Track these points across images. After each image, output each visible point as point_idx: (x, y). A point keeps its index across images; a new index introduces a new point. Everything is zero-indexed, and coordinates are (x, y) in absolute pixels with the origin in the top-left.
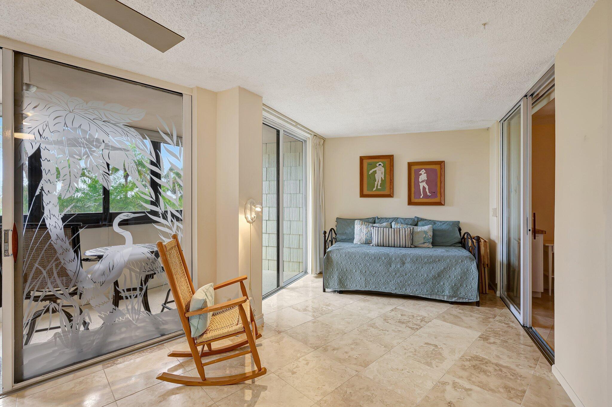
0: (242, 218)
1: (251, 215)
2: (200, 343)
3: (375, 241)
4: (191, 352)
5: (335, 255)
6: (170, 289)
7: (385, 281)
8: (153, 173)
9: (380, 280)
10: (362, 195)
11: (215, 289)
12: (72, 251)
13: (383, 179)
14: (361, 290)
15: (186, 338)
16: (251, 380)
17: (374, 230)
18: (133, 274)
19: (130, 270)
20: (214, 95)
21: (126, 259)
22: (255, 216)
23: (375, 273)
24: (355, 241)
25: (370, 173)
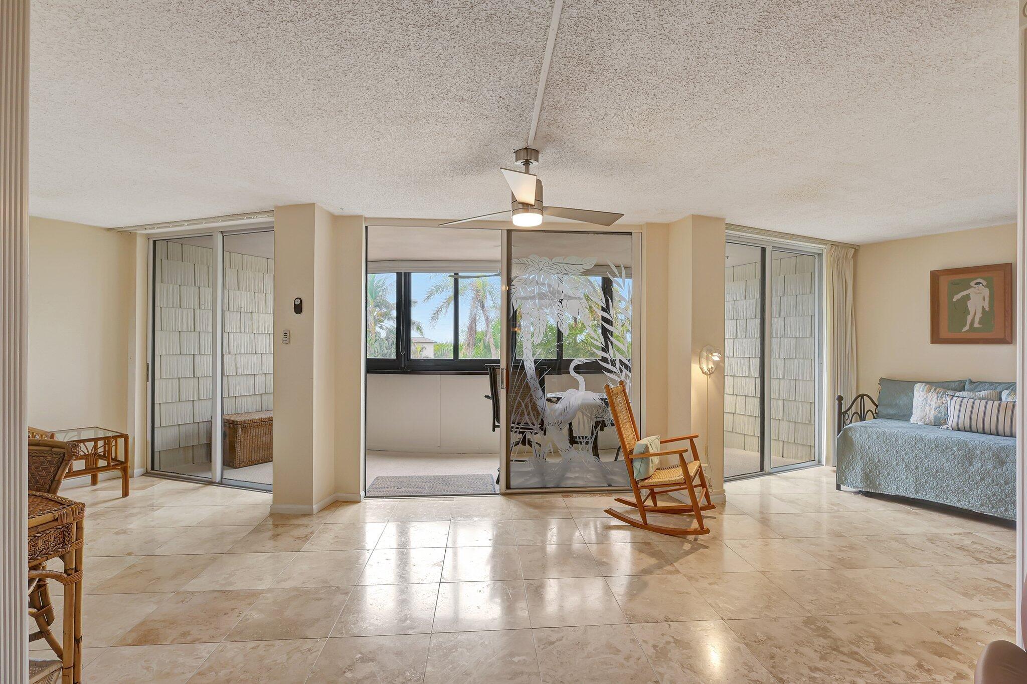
0: (695, 369)
1: (707, 365)
2: (644, 487)
3: (952, 421)
4: (636, 503)
5: (858, 435)
6: (620, 446)
7: (959, 489)
8: (605, 320)
9: (948, 486)
10: (936, 338)
11: (661, 443)
12: (540, 389)
13: (987, 309)
14: (907, 496)
15: (634, 494)
16: (693, 536)
17: (953, 402)
18: (585, 418)
19: (583, 414)
20: (666, 227)
21: (580, 402)
22: (713, 366)
23: (937, 472)
24: (913, 420)
25: (954, 300)
